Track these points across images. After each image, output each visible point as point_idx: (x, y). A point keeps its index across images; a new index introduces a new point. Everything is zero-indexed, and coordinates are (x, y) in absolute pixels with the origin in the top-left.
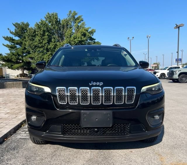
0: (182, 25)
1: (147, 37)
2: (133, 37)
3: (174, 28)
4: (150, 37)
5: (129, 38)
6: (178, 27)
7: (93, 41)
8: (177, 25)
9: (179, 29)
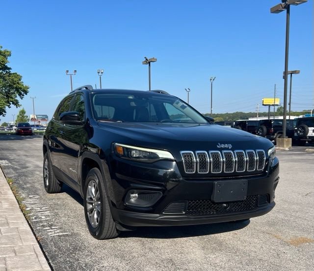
0: (154, 60)
1: (99, 73)
2: (75, 71)
3: (142, 63)
4: (102, 73)
5: (68, 71)
6: (148, 62)
7: (7, 72)
8: (147, 60)
9: (150, 65)
